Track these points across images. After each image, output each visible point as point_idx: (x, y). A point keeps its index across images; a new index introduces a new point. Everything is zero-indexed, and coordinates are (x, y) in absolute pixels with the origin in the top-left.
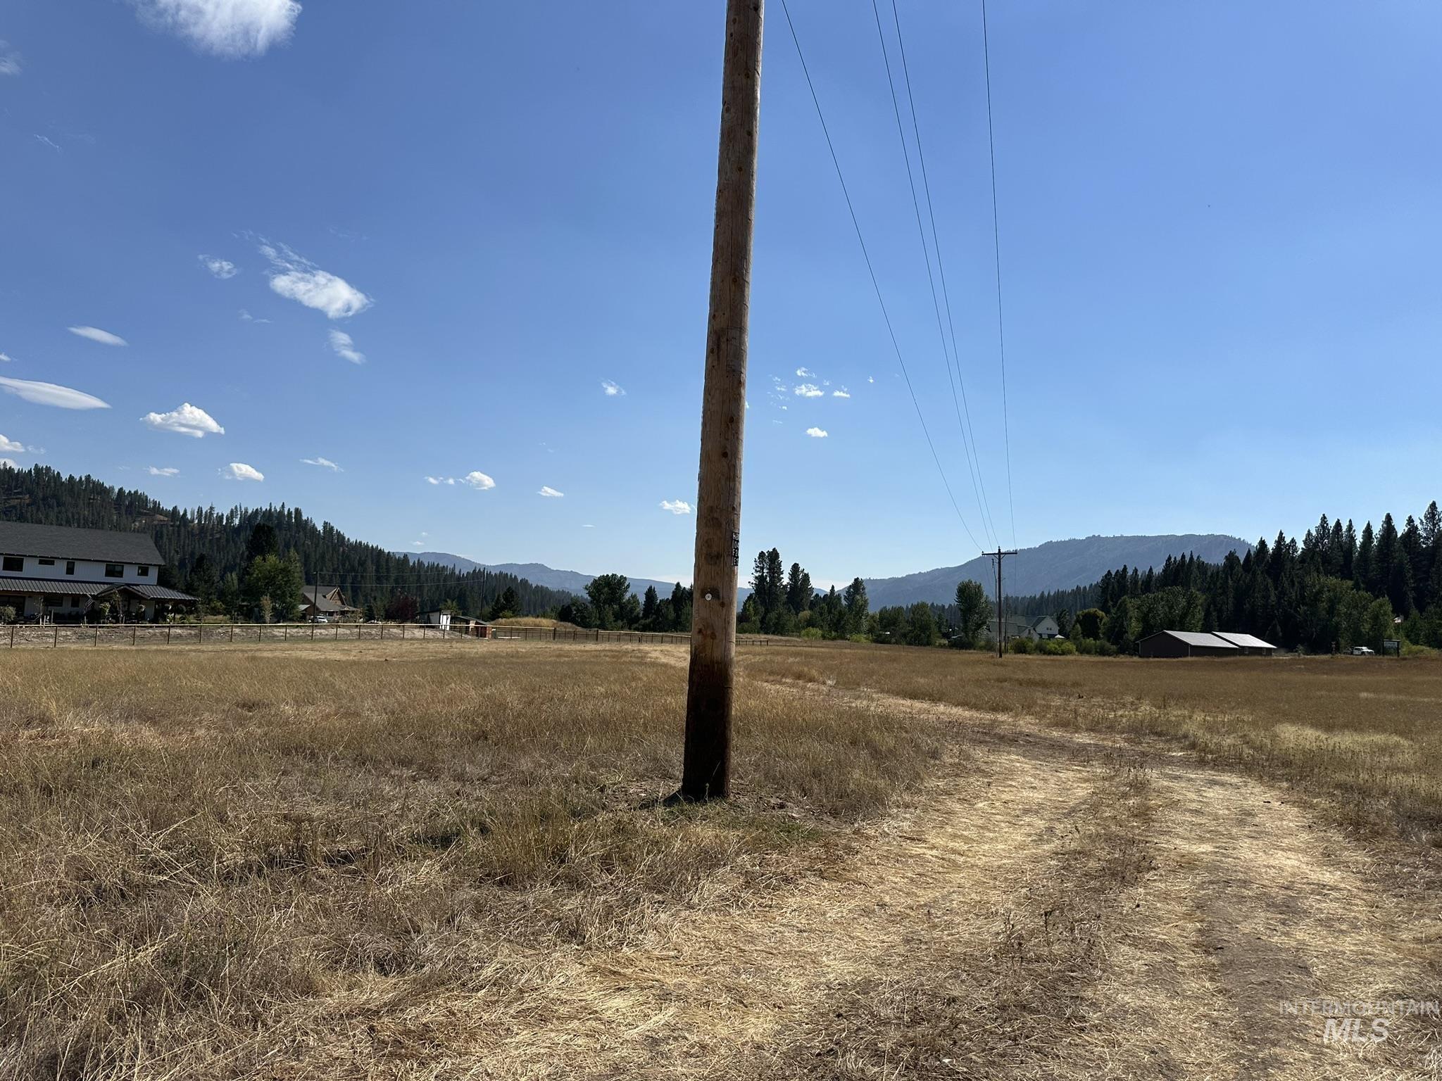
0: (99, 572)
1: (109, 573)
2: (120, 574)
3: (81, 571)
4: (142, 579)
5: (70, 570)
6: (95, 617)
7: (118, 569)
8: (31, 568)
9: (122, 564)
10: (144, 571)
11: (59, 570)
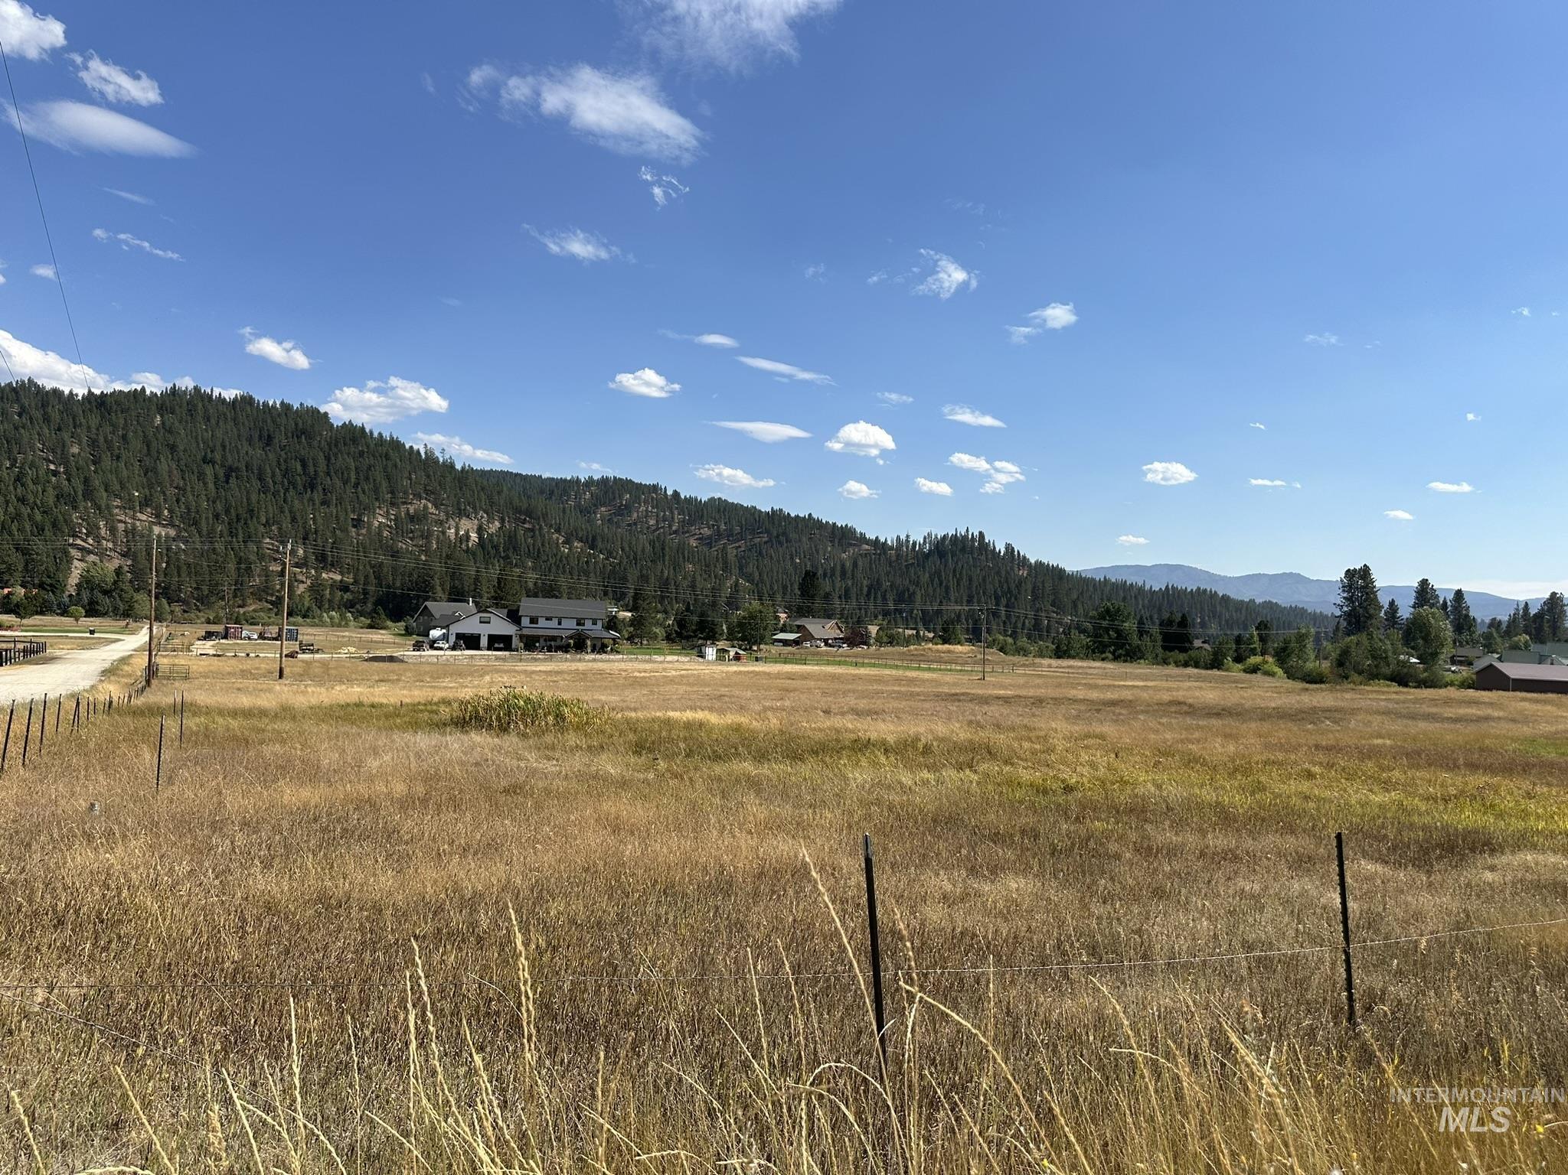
0: (572, 624)
1: (578, 624)
2: (584, 625)
3: (565, 624)
4: (594, 627)
5: (560, 624)
6: (565, 649)
7: (582, 621)
8: (542, 623)
9: (584, 619)
10: (594, 623)
11: (554, 623)
